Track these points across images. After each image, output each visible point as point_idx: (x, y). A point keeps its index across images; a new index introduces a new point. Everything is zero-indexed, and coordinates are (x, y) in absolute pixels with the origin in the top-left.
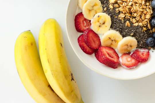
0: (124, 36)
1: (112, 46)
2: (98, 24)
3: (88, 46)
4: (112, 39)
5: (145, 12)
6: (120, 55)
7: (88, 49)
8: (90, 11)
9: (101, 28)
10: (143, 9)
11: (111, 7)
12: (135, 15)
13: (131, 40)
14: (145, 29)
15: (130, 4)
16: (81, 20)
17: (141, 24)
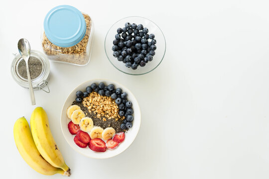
0: (104, 128)
1: (99, 137)
2: (85, 126)
3: (82, 142)
4: (97, 132)
5: (113, 109)
6: (105, 142)
7: (82, 144)
8: (76, 118)
9: (87, 128)
10: (111, 107)
11: (90, 112)
12: (107, 112)
13: (110, 130)
14: (117, 119)
15: (102, 106)
16: (72, 126)
17: (113, 117)
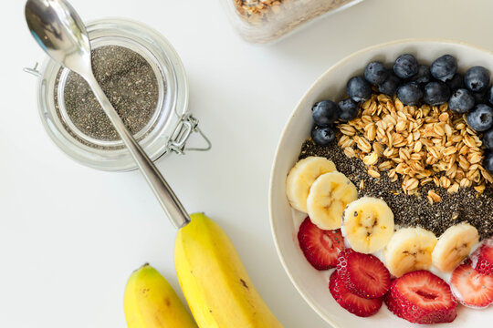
0: (438, 232)
1: (419, 266)
2: (362, 231)
3: (363, 296)
4: (413, 250)
5: (463, 150)
7: (365, 303)
8: (327, 208)
9: (372, 238)
10: (454, 144)
11: (374, 174)
12: (442, 167)
13: (460, 233)
14: (480, 189)
15: (418, 147)
16: (316, 240)
17: (465, 183)
